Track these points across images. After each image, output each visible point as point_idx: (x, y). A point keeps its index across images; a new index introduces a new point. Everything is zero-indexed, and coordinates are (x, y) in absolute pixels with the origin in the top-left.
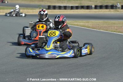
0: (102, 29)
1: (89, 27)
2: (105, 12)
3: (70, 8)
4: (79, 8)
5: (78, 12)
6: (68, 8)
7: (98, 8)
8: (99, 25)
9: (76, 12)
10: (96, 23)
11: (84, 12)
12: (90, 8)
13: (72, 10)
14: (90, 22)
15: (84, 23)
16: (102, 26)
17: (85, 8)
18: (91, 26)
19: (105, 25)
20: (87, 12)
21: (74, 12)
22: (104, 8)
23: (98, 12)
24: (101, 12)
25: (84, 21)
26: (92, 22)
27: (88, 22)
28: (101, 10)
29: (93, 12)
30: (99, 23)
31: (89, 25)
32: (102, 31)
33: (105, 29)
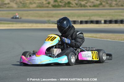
3: (79, 23)
4: (89, 23)
5: (87, 26)
6: (77, 23)
7: (108, 22)
11: (93, 26)
12: (100, 23)
13: (81, 25)
17: (94, 23)
21: (83, 26)
22: (113, 23)
28: (110, 25)
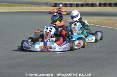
0: (107, 26)
1: (94, 24)
2: (108, 9)
3: (75, 6)
4: (84, 6)
5: (83, 9)
6: (73, 6)
7: (102, 5)
8: (103, 21)
9: (81, 9)
10: (101, 19)
11: (89, 9)
13: (78, 8)
14: (95, 19)
15: (90, 19)
16: (107, 23)
17: (90, 6)
18: (96, 22)
19: (109, 22)
20: (92, 9)
23: (102, 9)
24: (105, 9)
25: (89, 18)
26: (97, 19)
27: (93, 19)
28: (105, 8)
29: (97, 9)
30: (104, 19)
31: (94, 22)
32: (106, 27)
33: (109, 25)
